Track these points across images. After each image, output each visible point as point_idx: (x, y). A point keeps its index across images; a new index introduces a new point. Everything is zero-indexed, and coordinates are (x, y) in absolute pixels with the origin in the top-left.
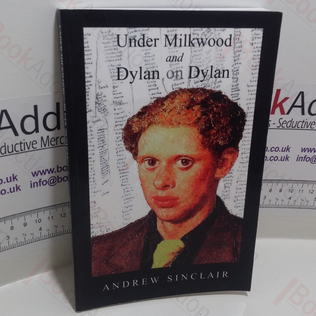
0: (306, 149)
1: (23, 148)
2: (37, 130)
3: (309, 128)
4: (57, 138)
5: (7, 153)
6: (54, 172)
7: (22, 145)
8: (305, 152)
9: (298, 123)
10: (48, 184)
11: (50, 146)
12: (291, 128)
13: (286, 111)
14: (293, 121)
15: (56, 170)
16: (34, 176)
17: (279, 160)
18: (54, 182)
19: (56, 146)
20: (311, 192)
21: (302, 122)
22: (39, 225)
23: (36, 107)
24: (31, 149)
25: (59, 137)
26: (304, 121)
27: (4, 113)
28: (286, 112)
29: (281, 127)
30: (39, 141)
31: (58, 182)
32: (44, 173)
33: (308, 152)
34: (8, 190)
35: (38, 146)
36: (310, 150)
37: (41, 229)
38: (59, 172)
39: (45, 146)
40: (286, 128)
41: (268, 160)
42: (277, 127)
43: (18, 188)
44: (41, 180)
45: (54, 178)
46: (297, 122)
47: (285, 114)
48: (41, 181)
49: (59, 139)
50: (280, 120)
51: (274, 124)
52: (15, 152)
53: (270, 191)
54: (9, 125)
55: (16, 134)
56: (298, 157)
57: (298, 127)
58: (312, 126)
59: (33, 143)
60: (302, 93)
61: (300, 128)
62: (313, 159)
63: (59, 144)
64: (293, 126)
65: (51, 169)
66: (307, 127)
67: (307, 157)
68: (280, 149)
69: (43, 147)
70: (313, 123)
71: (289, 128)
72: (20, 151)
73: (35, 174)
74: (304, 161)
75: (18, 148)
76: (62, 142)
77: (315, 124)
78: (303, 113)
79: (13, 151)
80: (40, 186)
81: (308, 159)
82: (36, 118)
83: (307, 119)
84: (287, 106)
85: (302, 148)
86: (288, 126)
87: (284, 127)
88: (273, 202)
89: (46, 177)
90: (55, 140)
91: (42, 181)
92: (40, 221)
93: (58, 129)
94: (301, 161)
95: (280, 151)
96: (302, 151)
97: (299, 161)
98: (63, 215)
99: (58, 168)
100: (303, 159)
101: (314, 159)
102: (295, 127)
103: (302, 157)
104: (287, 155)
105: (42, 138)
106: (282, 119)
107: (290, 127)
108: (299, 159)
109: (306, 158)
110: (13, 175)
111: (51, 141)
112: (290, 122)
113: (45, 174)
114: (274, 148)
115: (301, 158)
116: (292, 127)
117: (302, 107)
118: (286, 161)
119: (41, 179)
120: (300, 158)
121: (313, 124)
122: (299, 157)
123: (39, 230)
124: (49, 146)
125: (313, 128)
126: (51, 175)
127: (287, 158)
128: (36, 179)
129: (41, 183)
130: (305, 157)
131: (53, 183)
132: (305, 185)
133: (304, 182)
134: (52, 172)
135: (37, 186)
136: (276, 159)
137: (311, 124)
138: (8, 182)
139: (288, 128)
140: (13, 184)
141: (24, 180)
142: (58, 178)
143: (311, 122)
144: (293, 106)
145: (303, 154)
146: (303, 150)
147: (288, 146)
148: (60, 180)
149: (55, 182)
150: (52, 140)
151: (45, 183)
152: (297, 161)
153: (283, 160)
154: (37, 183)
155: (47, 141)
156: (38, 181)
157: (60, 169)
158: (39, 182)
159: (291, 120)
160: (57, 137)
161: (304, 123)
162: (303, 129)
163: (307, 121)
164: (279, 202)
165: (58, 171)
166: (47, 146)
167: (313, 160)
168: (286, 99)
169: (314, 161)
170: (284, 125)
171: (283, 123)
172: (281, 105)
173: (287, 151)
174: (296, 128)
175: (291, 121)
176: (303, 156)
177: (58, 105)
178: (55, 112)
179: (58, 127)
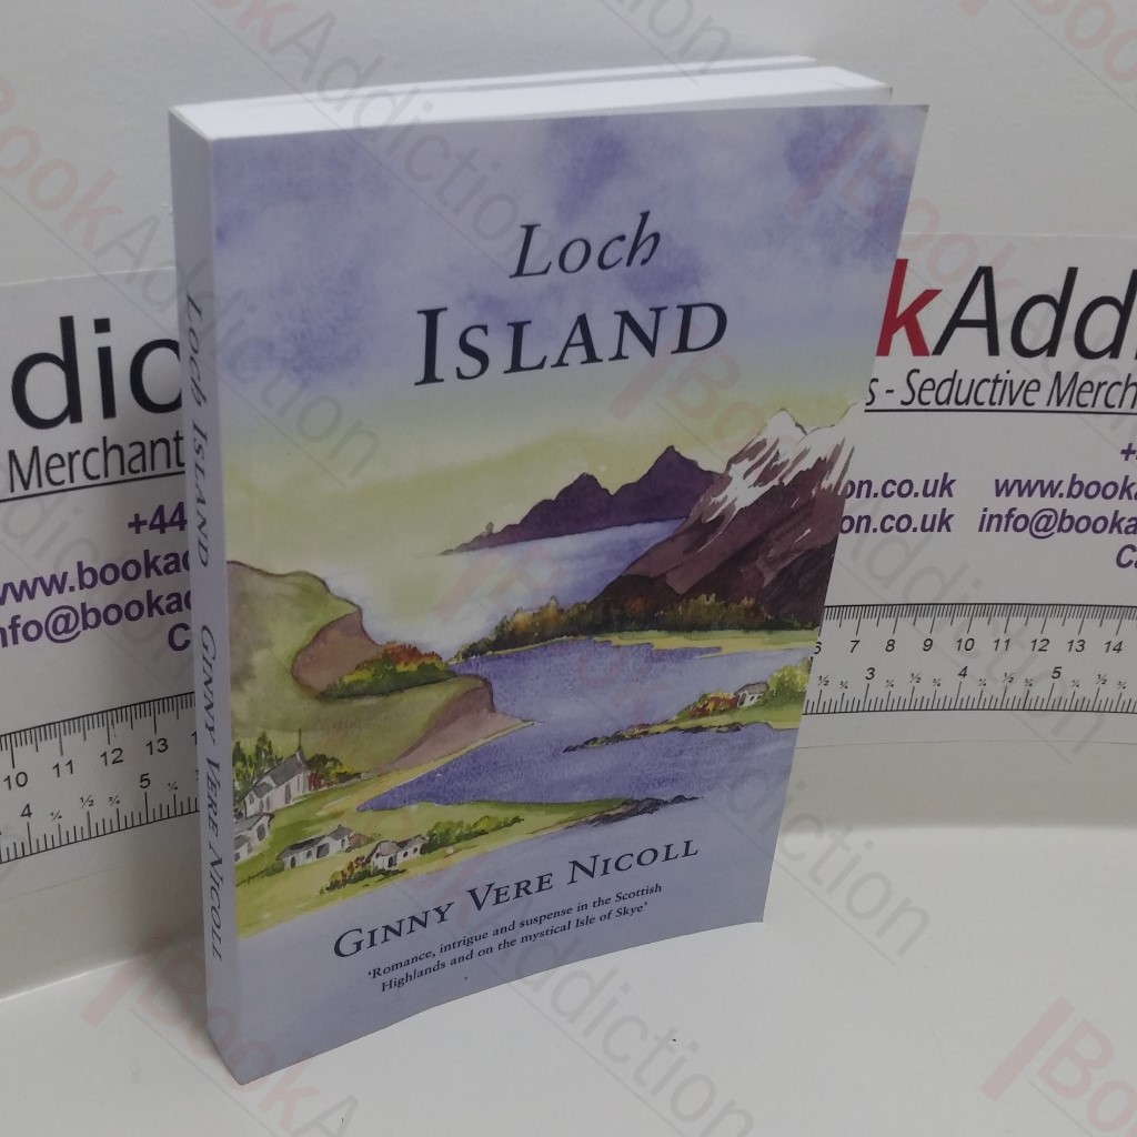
0: (1013, 485)
3: (1019, 404)
4: (70, 454)
6: (67, 588)
8: (1008, 494)
9: (978, 387)
10: (48, 635)
11: (47, 487)
12: (952, 405)
13: (931, 344)
14: (960, 381)
15: (73, 579)
17: (915, 530)
18: (70, 627)
19: (67, 485)
20: (1037, 648)
21: (991, 384)
22: (18, 797)
25: (78, 452)
26: (1000, 378)
28: (931, 347)
29: (916, 405)
31: (86, 626)
33: (1021, 494)
36: (1026, 489)
37: (27, 813)
38: (85, 589)
39: (26, 485)
40: (933, 405)
41: (875, 530)
42: (903, 403)
44: (18, 621)
45: (68, 611)
46: (973, 381)
47: (927, 354)
48: (19, 626)
49: (78, 461)
50: (911, 378)
51: (888, 391)
53: (890, 648)
56: (984, 516)
57: (980, 400)
58: (1031, 397)
60: (985, 273)
61: (987, 406)
62: (1039, 520)
63: (80, 479)
64: (961, 399)
65: (53, 578)
66: (1012, 402)
67: (1016, 513)
68: (918, 487)
69: (19, 490)
70: (1034, 386)
71: (944, 407)
74: (1006, 530)
76: (92, 473)
77: (1038, 390)
78: (994, 349)
80: (15, 641)
81: (1021, 523)
83: (1008, 372)
84: (932, 322)
85: (997, 481)
86: (942, 399)
87: (928, 403)
88: (902, 691)
90: (63, 465)
91: (22, 622)
92: (22, 782)
93: (72, 421)
94: (998, 530)
95: (916, 495)
96: (998, 494)
97: (988, 530)
99: (81, 573)
100: (1004, 520)
101: (1044, 521)
102: (967, 401)
103: (999, 516)
104: (944, 510)
105: (12, 455)
106: (918, 371)
107: (947, 401)
108: (988, 522)
109: (1012, 520)
111: (48, 468)
112: (949, 383)
113: (31, 596)
114: (894, 483)
115: (995, 521)
116: (957, 402)
117: (990, 324)
118: (939, 530)
119: (18, 617)
120: (992, 517)
121: (1030, 388)
122: (988, 514)
123: (23, 815)
124: (40, 485)
125: (1033, 404)
126: (56, 599)
127: (944, 521)
129: (20, 631)
130: (1009, 516)
131: (66, 630)
132: (1016, 622)
133: (1011, 608)
134: (61, 590)
136: (904, 524)
137: (1027, 390)
139: (941, 406)
142: (85, 614)
143: (1024, 382)
144: (956, 322)
145: (1001, 505)
146: (1002, 488)
147: (946, 475)
148: (91, 618)
149: (73, 629)
150: (51, 465)
151: (32, 631)
152: (981, 530)
153: (932, 529)
155: (31, 467)
156: (5, 623)
157: (88, 578)
158: (10, 627)
159: (951, 377)
160: (73, 451)
161: (1000, 386)
162: (996, 407)
163: (1009, 377)
164: (925, 690)
165: (82, 585)
166: (33, 488)
167: (1041, 526)
168: (928, 296)
169: (1045, 530)
170: (928, 396)
171: (921, 389)
172: (910, 321)
173: (941, 495)
174: (972, 405)
175: (953, 380)
176: (1004, 513)
177: (67, 325)
178: (59, 353)
179: (73, 412)
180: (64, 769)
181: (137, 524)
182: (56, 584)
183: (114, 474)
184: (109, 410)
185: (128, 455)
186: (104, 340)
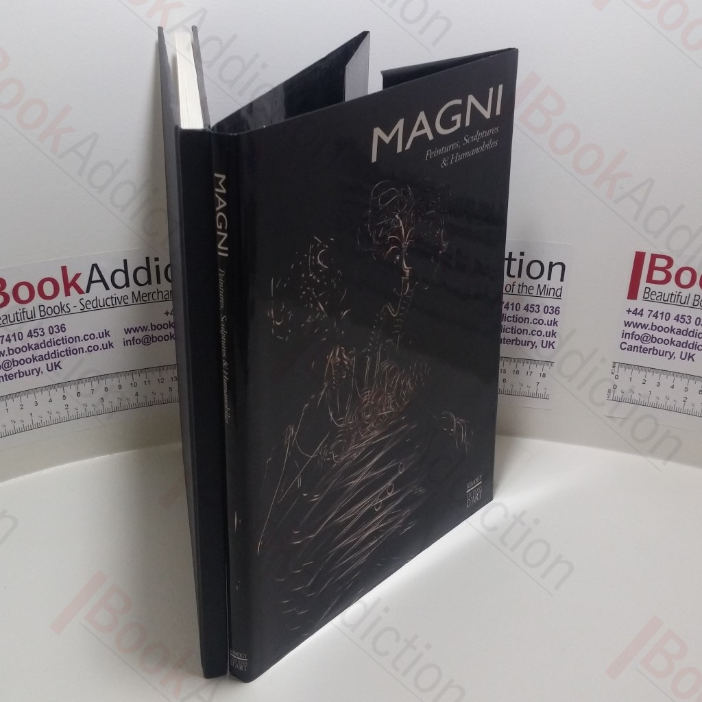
1: (114, 303)
2: (127, 284)
4: (148, 293)
5: (99, 308)
6: (148, 330)
7: (114, 299)
10: (143, 343)
11: (142, 302)
15: (149, 328)
16: (126, 333)
18: (149, 341)
19: (148, 301)
22: (135, 390)
23: (125, 261)
24: (123, 304)
25: (150, 293)
27: (95, 269)
30: (130, 296)
31: (153, 341)
32: (136, 330)
34: (100, 347)
35: (130, 301)
37: (137, 395)
39: (137, 301)
43: (111, 345)
45: (148, 337)
49: (151, 295)
52: (106, 306)
54: (99, 279)
55: (107, 288)
59: (125, 298)
63: (151, 300)
65: (144, 327)
69: (135, 302)
72: (112, 306)
73: (127, 331)
75: (109, 302)
79: (104, 306)
80: (134, 344)
82: (126, 272)
89: (139, 335)
90: (147, 296)
91: (135, 339)
92: (135, 385)
93: (149, 284)
98: (161, 381)
99: (152, 326)
105: (133, 293)
110: (105, 330)
111: (142, 297)
113: (138, 331)
119: (135, 337)
126: (145, 333)
128: (129, 337)
129: (135, 341)
134: (146, 331)
135: (131, 344)
138: (100, 337)
140: (105, 341)
141: (117, 337)
142: (153, 338)
148: (155, 339)
151: (138, 341)
154: (130, 341)
155: (138, 296)
156: (131, 339)
157: (153, 328)
165: (152, 330)
166: (139, 302)
177: (147, 259)
178: (145, 266)
179: (149, 282)
180: (147, 383)
181: (167, 313)
182: (144, 329)
183: (160, 299)
184: (159, 282)
185: (165, 293)
186: (157, 263)
